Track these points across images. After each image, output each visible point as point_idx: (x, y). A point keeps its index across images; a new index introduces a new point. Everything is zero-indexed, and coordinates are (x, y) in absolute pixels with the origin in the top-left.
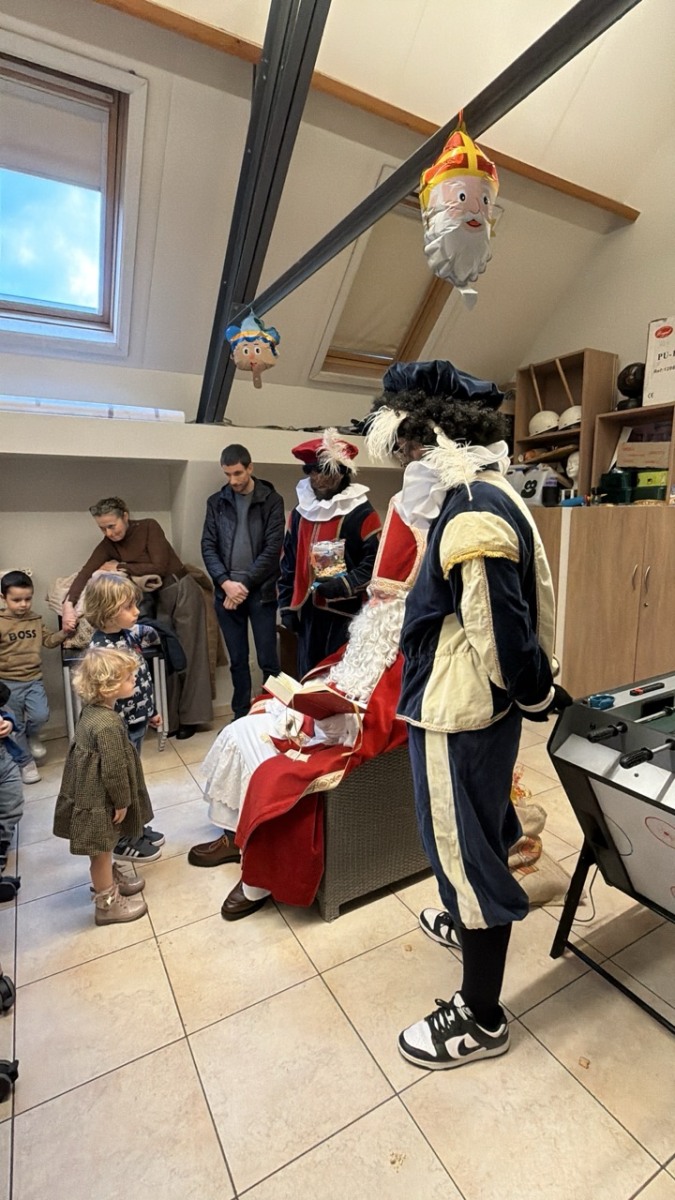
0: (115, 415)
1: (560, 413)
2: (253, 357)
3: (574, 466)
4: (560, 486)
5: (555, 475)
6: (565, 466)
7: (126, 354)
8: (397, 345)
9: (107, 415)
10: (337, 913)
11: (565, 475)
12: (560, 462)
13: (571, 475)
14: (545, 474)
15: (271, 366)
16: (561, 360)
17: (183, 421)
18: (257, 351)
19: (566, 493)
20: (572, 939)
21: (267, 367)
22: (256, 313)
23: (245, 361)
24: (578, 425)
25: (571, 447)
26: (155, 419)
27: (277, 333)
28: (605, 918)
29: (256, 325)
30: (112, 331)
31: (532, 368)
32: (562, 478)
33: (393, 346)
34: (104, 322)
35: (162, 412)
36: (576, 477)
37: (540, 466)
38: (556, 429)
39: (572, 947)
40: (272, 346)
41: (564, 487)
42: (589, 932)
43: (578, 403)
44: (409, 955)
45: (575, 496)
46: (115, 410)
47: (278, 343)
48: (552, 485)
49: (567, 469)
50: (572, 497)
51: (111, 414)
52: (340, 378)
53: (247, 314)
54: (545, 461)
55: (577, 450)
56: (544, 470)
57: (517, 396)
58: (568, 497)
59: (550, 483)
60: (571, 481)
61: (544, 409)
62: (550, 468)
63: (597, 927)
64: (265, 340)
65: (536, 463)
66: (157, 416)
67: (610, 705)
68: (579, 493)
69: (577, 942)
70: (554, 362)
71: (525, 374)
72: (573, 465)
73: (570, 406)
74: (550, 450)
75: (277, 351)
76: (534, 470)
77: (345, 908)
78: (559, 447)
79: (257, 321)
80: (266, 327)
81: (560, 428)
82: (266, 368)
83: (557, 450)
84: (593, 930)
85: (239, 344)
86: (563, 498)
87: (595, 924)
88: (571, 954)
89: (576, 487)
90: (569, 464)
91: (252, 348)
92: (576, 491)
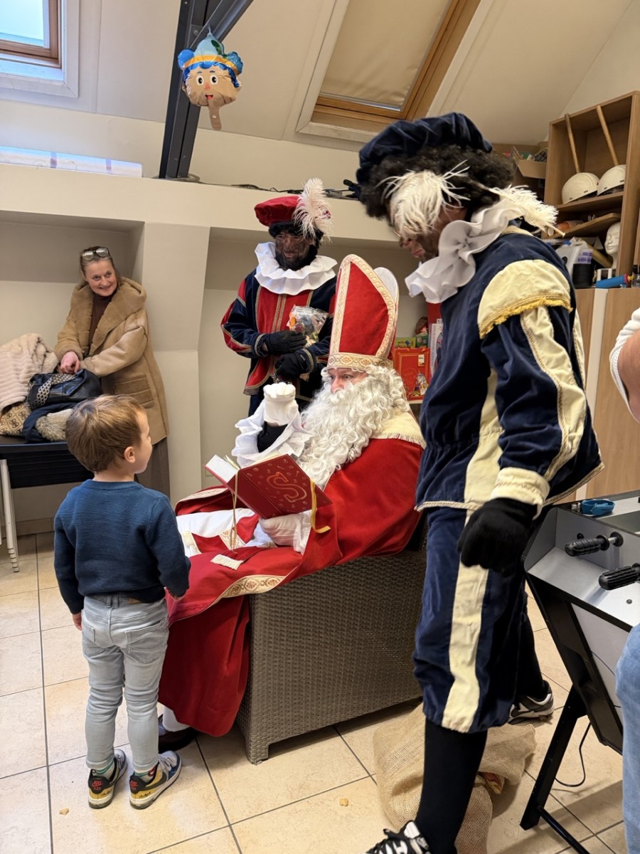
0: (59, 165)
1: (599, 175)
2: (208, 87)
3: (614, 240)
4: (594, 265)
5: (590, 250)
6: (603, 240)
7: (77, 95)
8: (406, 92)
9: (49, 165)
10: (265, 754)
11: (603, 252)
12: (597, 235)
13: (609, 251)
14: (577, 250)
15: (231, 100)
16: (603, 108)
17: (141, 175)
18: (214, 79)
19: (602, 272)
20: (551, 806)
21: (227, 101)
22: (214, 35)
23: (199, 93)
24: (621, 188)
25: (611, 215)
26: (105, 171)
27: (239, 60)
28: (598, 784)
29: (214, 48)
30: (61, 68)
31: (568, 120)
32: (598, 256)
33: (400, 95)
34: (52, 56)
35: (114, 164)
36: (616, 253)
37: (573, 240)
38: (594, 194)
39: (548, 818)
40: (233, 75)
41: (600, 266)
42: (576, 799)
43: (622, 161)
44: (345, 811)
45: (613, 276)
46: (58, 160)
47: (240, 72)
48: (586, 262)
49: (606, 243)
50: (610, 276)
51: (54, 163)
52: (335, 131)
53: (204, 36)
54: (579, 234)
55: (618, 220)
56: (577, 245)
57: (549, 156)
58: (604, 277)
59: (583, 260)
60: (610, 259)
61: (582, 170)
62: (584, 243)
63: (586, 794)
64: (225, 68)
65: (568, 237)
66: (109, 168)
67: (608, 512)
68: (617, 274)
69: (557, 812)
70: (594, 111)
71: (560, 127)
72: (613, 238)
73: (613, 166)
74: (586, 220)
75: (239, 82)
76: (566, 246)
77: (276, 748)
78: (598, 216)
79: (214, 43)
80: (226, 53)
81: (599, 193)
82: (225, 103)
83: (594, 221)
84: (581, 798)
85: (193, 72)
86: (599, 279)
87: (585, 790)
88: (544, 826)
89: (614, 266)
90: (608, 237)
91: (207, 76)
92: (614, 271)
